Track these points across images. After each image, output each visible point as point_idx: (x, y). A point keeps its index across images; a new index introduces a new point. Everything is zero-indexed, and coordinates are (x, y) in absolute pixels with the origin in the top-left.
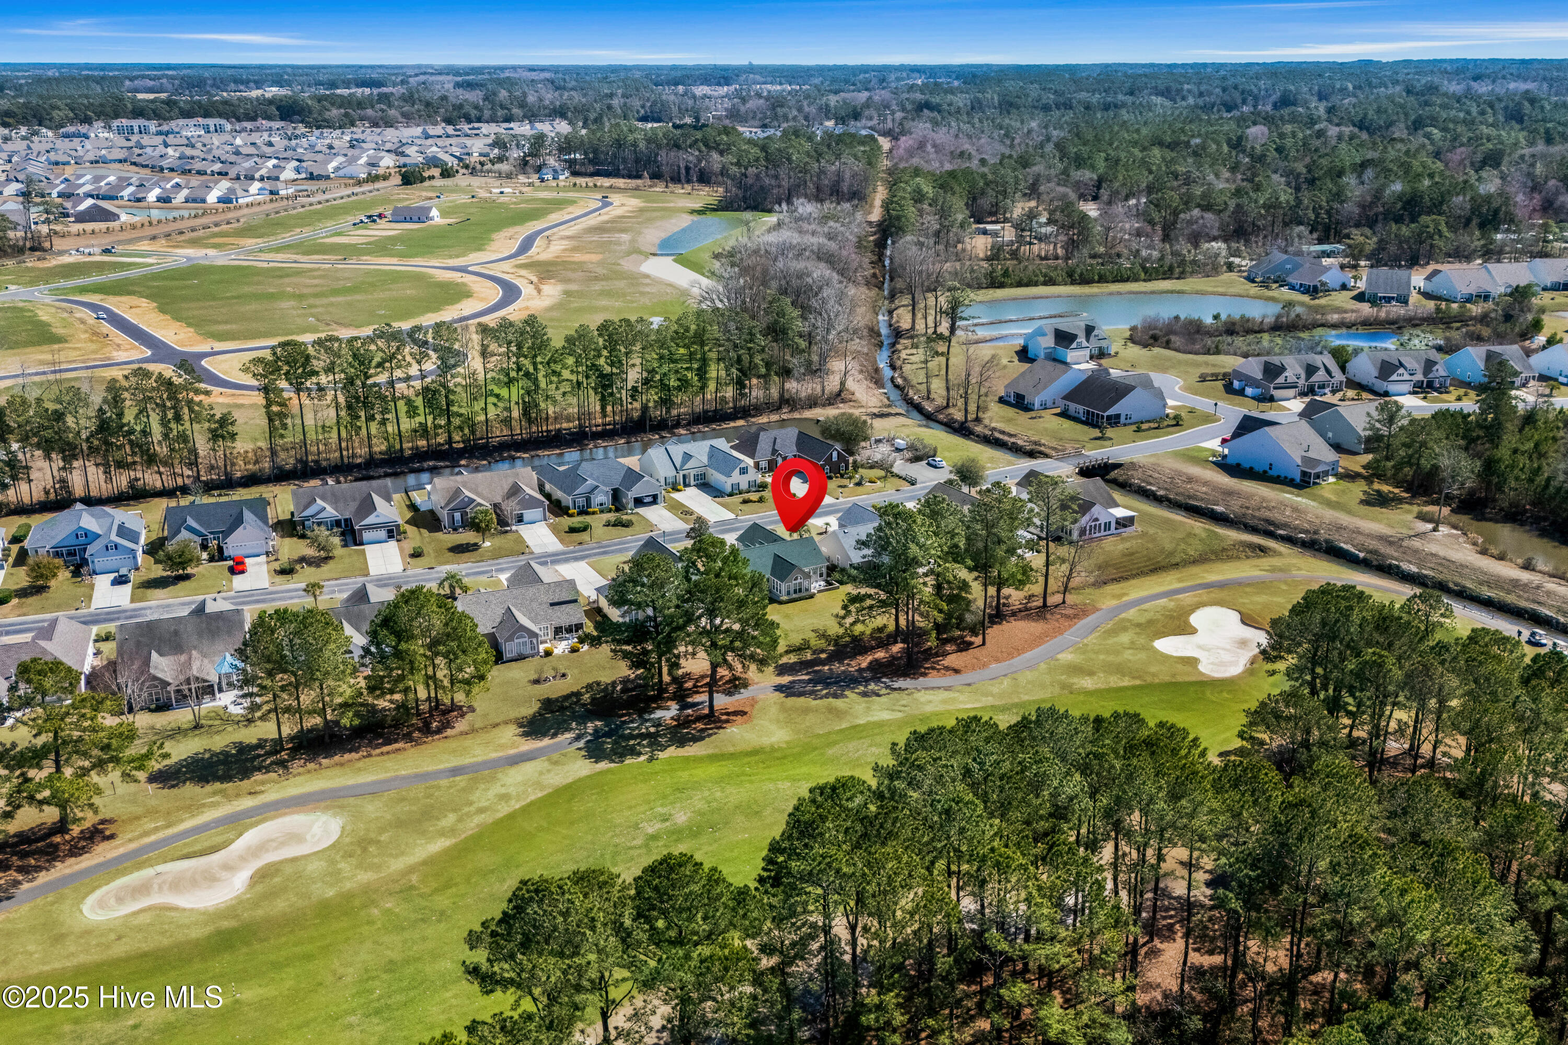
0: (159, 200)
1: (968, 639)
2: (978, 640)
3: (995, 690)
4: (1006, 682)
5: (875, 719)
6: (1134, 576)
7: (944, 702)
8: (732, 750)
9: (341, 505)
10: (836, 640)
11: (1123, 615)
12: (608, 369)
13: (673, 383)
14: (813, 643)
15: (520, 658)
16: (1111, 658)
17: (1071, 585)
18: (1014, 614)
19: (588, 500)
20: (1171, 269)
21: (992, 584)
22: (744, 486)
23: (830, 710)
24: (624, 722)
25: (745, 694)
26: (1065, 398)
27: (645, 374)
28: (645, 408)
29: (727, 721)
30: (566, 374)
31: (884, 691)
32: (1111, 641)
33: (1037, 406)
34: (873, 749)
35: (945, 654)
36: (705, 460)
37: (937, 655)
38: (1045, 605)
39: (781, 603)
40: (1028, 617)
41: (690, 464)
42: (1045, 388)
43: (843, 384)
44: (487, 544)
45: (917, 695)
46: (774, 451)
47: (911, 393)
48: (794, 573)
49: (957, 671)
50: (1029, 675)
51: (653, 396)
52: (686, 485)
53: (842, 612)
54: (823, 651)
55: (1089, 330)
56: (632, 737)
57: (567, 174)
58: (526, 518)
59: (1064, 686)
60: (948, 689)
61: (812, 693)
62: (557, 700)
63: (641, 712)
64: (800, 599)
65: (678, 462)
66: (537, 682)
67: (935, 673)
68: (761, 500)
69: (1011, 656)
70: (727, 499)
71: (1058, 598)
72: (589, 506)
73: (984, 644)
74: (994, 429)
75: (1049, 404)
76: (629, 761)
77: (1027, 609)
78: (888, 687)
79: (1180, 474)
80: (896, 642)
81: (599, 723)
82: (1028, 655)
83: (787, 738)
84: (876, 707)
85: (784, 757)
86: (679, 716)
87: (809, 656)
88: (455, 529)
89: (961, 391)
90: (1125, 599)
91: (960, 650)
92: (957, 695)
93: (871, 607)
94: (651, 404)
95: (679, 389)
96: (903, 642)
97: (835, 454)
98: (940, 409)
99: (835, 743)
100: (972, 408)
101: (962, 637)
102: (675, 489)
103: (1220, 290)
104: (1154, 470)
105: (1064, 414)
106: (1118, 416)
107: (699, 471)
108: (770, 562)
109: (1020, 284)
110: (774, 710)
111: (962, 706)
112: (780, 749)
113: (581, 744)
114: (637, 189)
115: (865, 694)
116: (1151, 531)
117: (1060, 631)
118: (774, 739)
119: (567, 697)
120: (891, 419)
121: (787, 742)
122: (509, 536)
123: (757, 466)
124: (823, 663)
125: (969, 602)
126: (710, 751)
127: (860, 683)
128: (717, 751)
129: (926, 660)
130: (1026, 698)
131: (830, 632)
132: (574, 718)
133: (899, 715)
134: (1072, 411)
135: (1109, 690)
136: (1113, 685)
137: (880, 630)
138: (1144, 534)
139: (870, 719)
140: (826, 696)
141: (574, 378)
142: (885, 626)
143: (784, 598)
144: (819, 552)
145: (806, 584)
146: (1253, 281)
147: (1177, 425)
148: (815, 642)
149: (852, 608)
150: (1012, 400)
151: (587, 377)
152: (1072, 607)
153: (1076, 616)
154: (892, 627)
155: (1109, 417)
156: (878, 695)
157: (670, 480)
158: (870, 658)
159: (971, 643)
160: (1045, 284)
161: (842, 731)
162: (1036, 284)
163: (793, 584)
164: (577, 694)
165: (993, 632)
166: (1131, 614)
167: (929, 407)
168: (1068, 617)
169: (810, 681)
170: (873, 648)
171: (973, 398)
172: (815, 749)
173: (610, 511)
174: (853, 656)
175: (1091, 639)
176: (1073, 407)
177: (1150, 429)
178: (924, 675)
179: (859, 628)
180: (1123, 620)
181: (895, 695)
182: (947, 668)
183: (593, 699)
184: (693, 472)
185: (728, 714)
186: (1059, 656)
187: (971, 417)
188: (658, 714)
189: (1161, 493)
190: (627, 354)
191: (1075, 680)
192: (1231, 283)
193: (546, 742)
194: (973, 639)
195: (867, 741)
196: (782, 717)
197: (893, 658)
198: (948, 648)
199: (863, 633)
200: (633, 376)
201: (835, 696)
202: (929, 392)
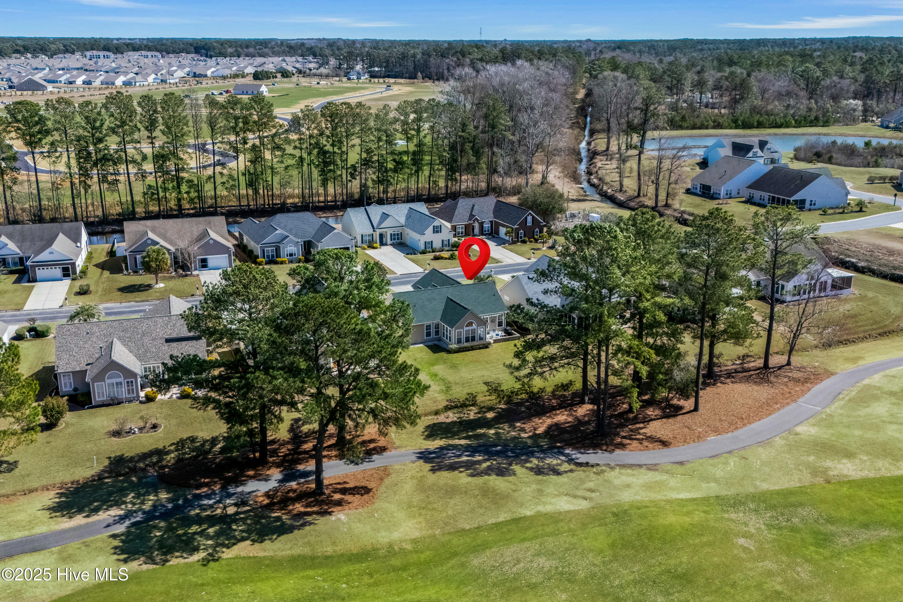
0: (84, 83)
1: (675, 402)
2: (688, 404)
3: (719, 473)
4: (733, 461)
5: (549, 508)
6: (864, 339)
7: (648, 487)
8: (329, 550)
9: (27, 244)
10: (509, 398)
11: (866, 381)
12: (328, 148)
13: (390, 165)
14: (480, 399)
15: (114, 402)
16: (869, 435)
17: (800, 342)
18: (729, 375)
19: (278, 249)
20: (817, 118)
21: (707, 337)
22: (437, 244)
23: (485, 492)
24: (199, 497)
25: (378, 460)
26: (750, 187)
27: (364, 155)
28: (364, 187)
29: (339, 503)
30: (289, 149)
31: (566, 467)
32: (863, 412)
33: (723, 193)
34: (542, 560)
35: (647, 420)
36: (403, 221)
37: (635, 420)
38: (766, 366)
39: (449, 352)
40: (748, 379)
41: (387, 223)
42: (731, 178)
43: (544, 177)
44: (161, 285)
45: (611, 475)
46: (471, 216)
47: (605, 188)
48: (467, 320)
49: (665, 444)
50: (764, 453)
51: (371, 175)
52: (382, 244)
53: (516, 362)
54: (491, 409)
55: (762, 145)
56: (199, 520)
57: (367, 76)
58: (210, 263)
59: (815, 472)
60: (652, 467)
61: (468, 465)
62: (131, 459)
63: (227, 483)
64: (472, 349)
65: (376, 220)
66: (117, 434)
67: (635, 444)
68: (452, 257)
69: (733, 426)
70: (419, 256)
71: (783, 359)
72: (278, 255)
73: (696, 409)
74: (683, 212)
75: (734, 193)
76: (175, 561)
77: (745, 370)
78: (570, 461)
79: (879, 248)
80: (582, 402)
81: (164, 496)
82: (756, 426)
83: (416, 534)
84: (550, 490)
85: (404, 568)
86: (276, 490)
87: (472, 414)
88: (136, 272)
89: (653, 178)
90: (861, 362)
91: (667, 417)
92: (665, 477)
93: (553, 358)
94: (370, 183)
95: (395, 171)
96: (592, 402)
97: (530, 219)
98: (632, 199)
99: (485, 546)
100: (662, 196)
101: (667, 399)
102: (371, 247)
103: (860, 133)
104: (850, 244)
105: (750, 201)
106: (803, 202)
107: (397, 231)
108: (442, 306)
109: (694, 127)
110: (408, 487)
111: (674, 495)
112: (402, 550)
113: (121, 529)
114: (412, 83)
115: (538, 471)
116: (870, 294)
117: (793, 398)
118: (396, 536)
119: (144, 456)
120: (587, 202)
121: (414, 541)
122: (188, 280)
123: (454, 228)
124: (488, 424)
125: (679, 355)
126: (297, 551)
127: (531, 454)
128: (307, 551)
129: (622, 426)
130: (765, 486)
131: (504, 388)
132: (133, 487)
133: (584, 505)
134: (756, 199)
135: (883, 481)
136: (884, 473)
137: (565, 387)
138: (862, 298)
139: (541, 508)
140: (488, 472)
141: (297, 153)
142: (571, 383)
143: (454, 346)
144: (499, 298)
145: (480, 331)
146: (887, 127)
147: (861, 211)
148: (484, 399)
149: (530, 356)
150: (698, 191)
151: (310, 154)
152: (799, 369)
153: (806, 380)
154: (578, 385)
155: (796, 202)
156: (558, 473)
157: (367, 238)
158: (549, 421)
159: (681, 408)
160: (714, 128)
161: (497, 525)
162: (707, 128)
163: (465, 331)
164: (160, 453)
165: (706, 394)
166: (876, 379)
167: (621, 197)
168: (797, 381)
169: (467, 448)
170: (554, 409)
171: (664, 184)
172: (455, 554)
173: (299, 261)
174: (528, 417)
175: (835, 408)
176: (757, 194)
177: (834, 213)
178: (622, 446)
179: (537, 383)
180: (869, 387)
181: (580, 473)
182: (652, 439)
183: (179, 460)
184: (389, 232)
185: (344, 491)
186: (799, 429)
187: (660, 204)
188: (251, 486)
189: (862, 264)
190: (347, 136)
191: (828, 463)
192: (868, 129)
193: (79, 520)
194: (682, 403)
195: (535, 546)
196: (416, 499)
197: (580, 422)
198: (651, 412)
199: (542, 390)
200: (353, 157)
201: (501, 472)
202: (621, 185)
